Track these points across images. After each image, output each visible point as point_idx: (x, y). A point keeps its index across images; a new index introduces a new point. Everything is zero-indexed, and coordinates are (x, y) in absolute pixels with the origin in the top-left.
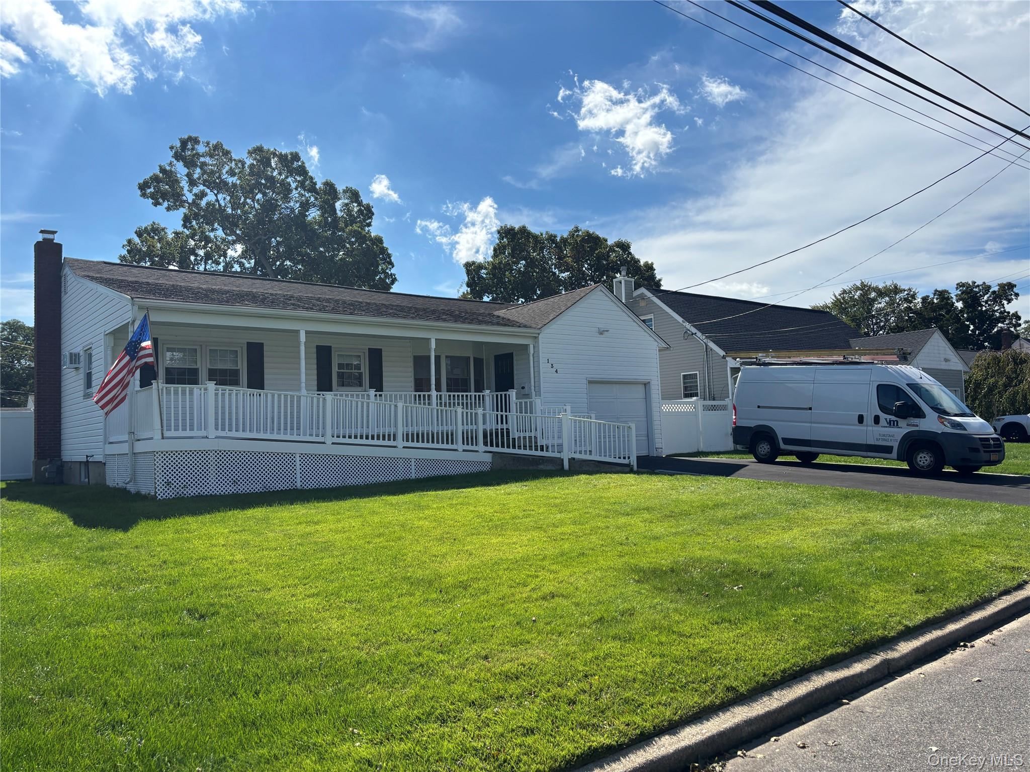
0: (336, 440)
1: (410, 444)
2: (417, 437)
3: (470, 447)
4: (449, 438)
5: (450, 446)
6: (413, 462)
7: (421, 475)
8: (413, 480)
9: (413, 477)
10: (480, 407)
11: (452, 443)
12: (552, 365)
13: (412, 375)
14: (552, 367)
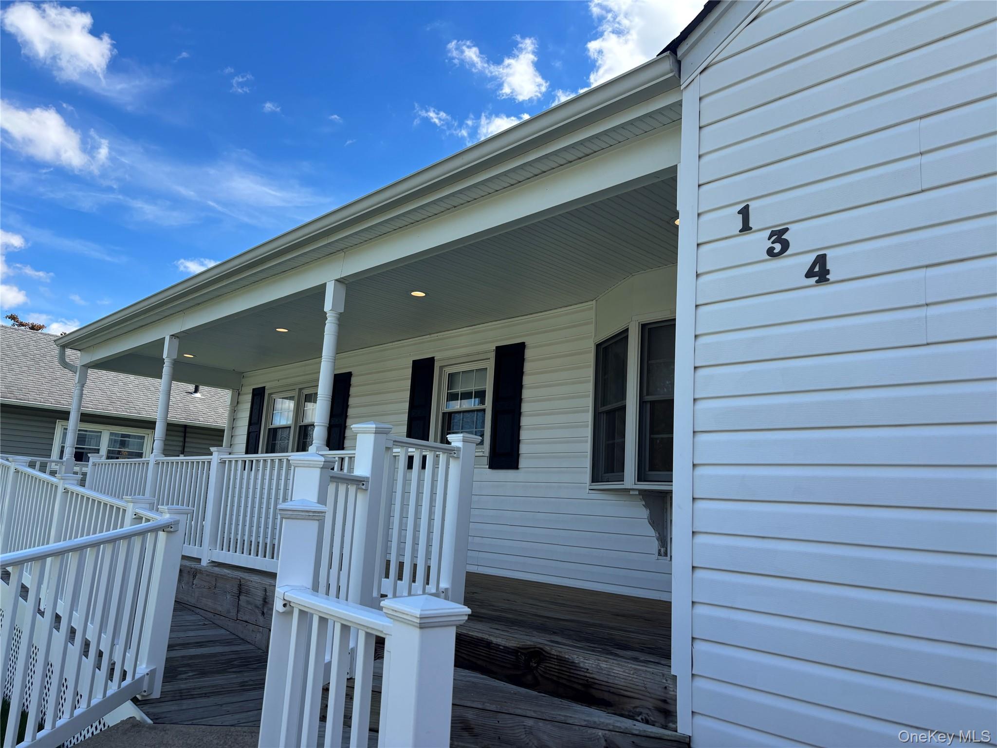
12: (779, 236)
13: (589, 402)
14: (778, 247)
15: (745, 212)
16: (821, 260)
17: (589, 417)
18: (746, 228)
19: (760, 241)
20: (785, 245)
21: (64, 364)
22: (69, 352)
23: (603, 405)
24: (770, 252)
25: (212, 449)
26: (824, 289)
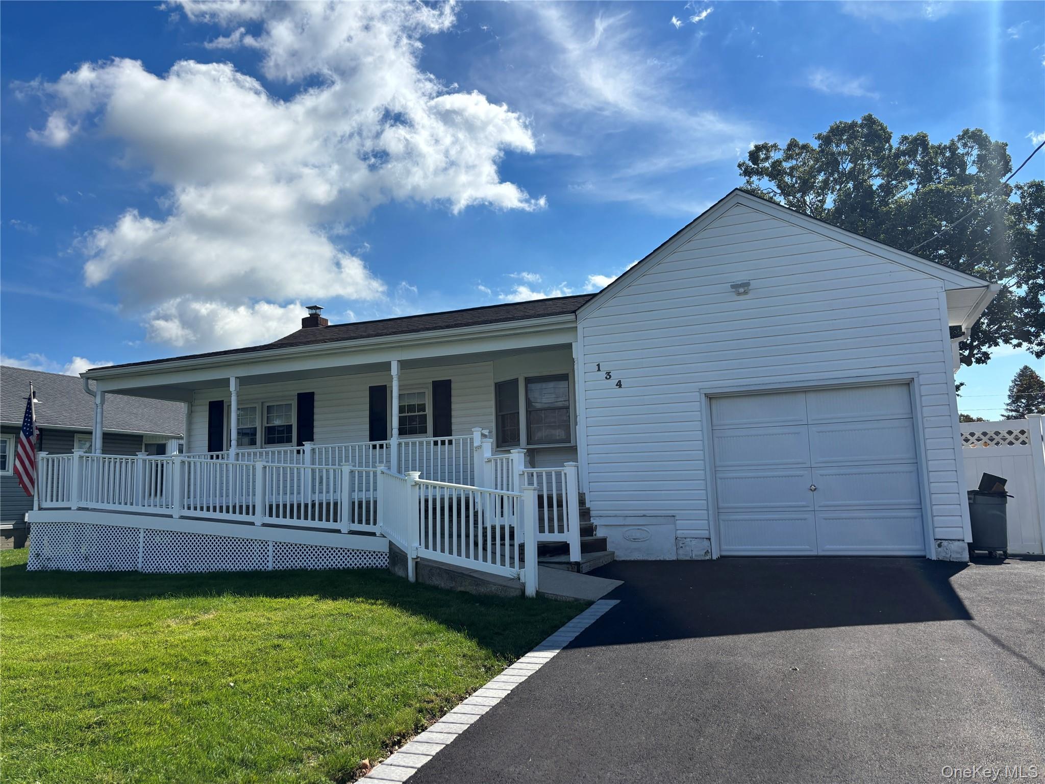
0: (186, 513)
1: (274, 520)
2: (292, 510)
3: (364, 527)
4: (331, 511)
5: (331, 525)
6: (271, 545)
7: (280, 566)
8: (269, 572)
9: (270, 568)
10: (381, 462)
11: (335, 521)
12: (608, 373)
13: (493, 410)
14: (608, 377)
15: (598, 365)
16: (620, 382)
17: (493, 418)
18: (599, 370)
19: (603, 374)
20: (610, 377)
21: (89, 392)
22: (90, 382)
23: (500, 412)
24: (606, 378)
25: (304, 443)
26: (620, 389)
